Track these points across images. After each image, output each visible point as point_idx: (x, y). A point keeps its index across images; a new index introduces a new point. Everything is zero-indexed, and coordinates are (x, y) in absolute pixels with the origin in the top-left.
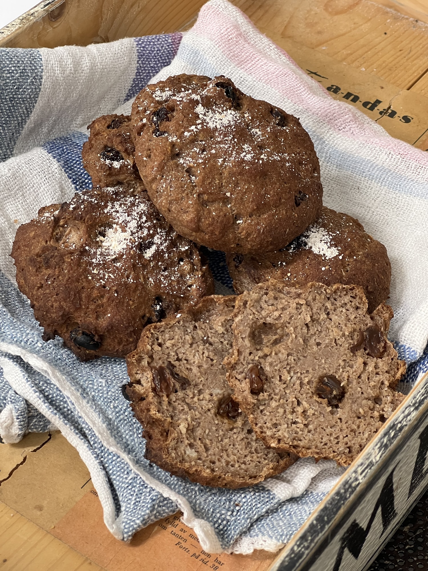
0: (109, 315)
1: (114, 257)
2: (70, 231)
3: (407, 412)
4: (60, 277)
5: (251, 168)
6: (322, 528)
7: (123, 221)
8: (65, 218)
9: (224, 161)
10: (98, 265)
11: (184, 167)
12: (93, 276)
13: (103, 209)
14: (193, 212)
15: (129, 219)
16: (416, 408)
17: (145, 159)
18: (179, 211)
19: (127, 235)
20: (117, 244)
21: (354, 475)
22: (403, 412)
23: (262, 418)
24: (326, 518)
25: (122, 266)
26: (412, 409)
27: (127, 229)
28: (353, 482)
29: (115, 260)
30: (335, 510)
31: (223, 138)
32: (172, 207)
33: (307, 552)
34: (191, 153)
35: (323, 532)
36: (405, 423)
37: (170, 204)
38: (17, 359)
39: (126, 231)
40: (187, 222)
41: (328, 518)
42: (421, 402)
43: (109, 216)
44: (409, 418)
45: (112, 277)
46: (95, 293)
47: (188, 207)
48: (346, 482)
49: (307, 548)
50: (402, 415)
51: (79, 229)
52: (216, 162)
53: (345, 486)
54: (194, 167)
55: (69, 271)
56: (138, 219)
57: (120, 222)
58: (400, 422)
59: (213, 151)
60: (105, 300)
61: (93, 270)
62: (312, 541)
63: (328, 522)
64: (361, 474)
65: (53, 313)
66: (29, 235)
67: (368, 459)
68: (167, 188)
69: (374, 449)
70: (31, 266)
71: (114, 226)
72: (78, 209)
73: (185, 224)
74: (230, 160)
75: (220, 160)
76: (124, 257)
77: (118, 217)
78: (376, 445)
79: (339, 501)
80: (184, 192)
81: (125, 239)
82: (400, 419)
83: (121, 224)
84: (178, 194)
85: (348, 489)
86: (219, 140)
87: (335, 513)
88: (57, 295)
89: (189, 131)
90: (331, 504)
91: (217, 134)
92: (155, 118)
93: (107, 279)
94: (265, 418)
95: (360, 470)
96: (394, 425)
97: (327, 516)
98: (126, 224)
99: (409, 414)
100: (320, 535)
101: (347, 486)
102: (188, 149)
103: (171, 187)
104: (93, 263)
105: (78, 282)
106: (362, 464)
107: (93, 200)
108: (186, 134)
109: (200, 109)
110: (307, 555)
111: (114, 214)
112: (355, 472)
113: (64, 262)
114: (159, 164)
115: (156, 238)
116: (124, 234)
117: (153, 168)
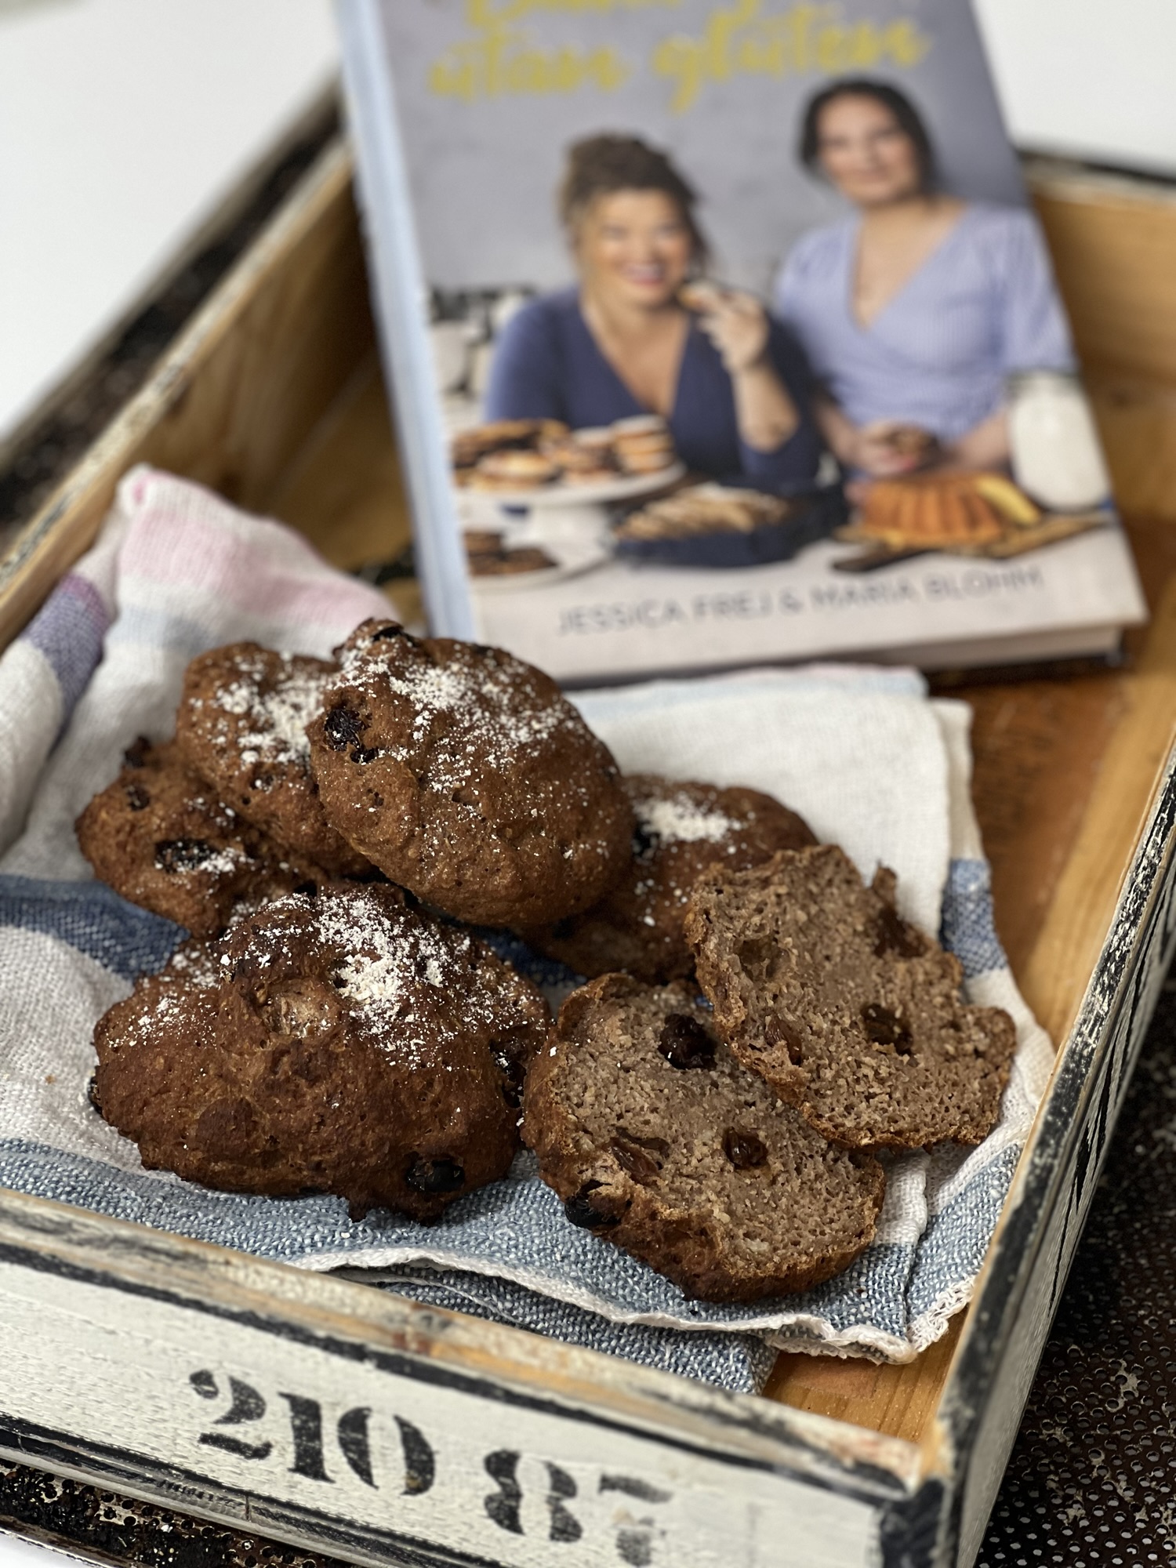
0: (458, 1110)
1: (397, 1009)
2: (288, 1004)
3: (1121, 932)
4: (348, 1086)
5: (541, 751)
6: (1066, 1124)
7: (363, 943)
8: (261, 986)
9: (497, 758)
10: (387, 1034)
11: (446, 797)
12: (394, 1055)
13: (316, 939)
14: (509, 866)
15: (366, 934)
16: (1133, 924)
17: (371, 810)
18: (482, 877)
19: (386, 961)
20: (381, 984)
21: (1079, 1039)
22: (1116, 933)
23: (825, 1104)
24: (1064, 1109)
25: (420, 1017)
26: (1127, 925)
27: (379, 952)
28: (1083, 1050)
29: (402, 1013)
30: (1073, 1094)
31: (471, 720)
32: (465, 874)
33: (1056, 1162)
34: (441, 767)
35: (1069, 1129)
36: (1125, 949)
37: (458, 871)
38: (344, 1272)
39: (379, 958)
40: (506, 888)
41: (1068, 1108)
42: (1137, 913)
43: (330, 946)
44: (1128, 940)
45: (421, 1042)
46: (418, 1084)
47: (498, 861)
48: (1073, 1052)
49: (1055, 1156)
50: (1116, 937)
51: (299, 993)
52: (488, 764)
53: (1072, 1057)
54: (463, 788)
55: (356, 1068)
56: (380, 928)
57: (359, 946)
58: (1118, 949)
59: (470, 749)
60: (437, 1088)
61: (386, 1046)
62: (1058, 1144)
63: (1070, 1114)
64: (1090, 1035)
65: (370, 1155)
66: (154, 1069)
67: (1091, 1011)
68: (442, 843)
69: (1093, 996)
70: (277, 1096)
71: (349, 959)
72: (279, 958)
73: (503, 892)
74: (504, 753)
75: (491, 758)
76: (412, 1000)
77: (348, 940)
78: (1095, 989)
79: (1074, 1080)
80: (474, 837)
81: (388, 972)
82: (1115, 944)
83: (362, 948)
84: (468, 845)
85: (1080, 1060)
86: (467, 724)
87: (1076, 1098)
88: (362, 1120)
89: (418, 729)
90: (1063, 1087)
91: (458, 717)
92: (335, 733)
93: (417, 1050)
94: (828, 1101)
95: (1086, 1030)
96: (1109, 955)
97: (1065, 1105)
98: (372, 945)
99: (1126, 935)
100: (1066, 1134)
101: (1076, 1057)
102: (430, 762)
103: (450, 838)
104: (377, 1035)
105: (383, 1078)
106: (1085, 1021)
107: (292, 930)
108: (416, 735)
109: (397, 685)
110: (1060, 1165)
111: (337, 938)
112: (1080, 1034)
113: (337, 1058)
114: (411, 808)
115: (422, 947)
116: (378, 963)
117: (400, 818)
